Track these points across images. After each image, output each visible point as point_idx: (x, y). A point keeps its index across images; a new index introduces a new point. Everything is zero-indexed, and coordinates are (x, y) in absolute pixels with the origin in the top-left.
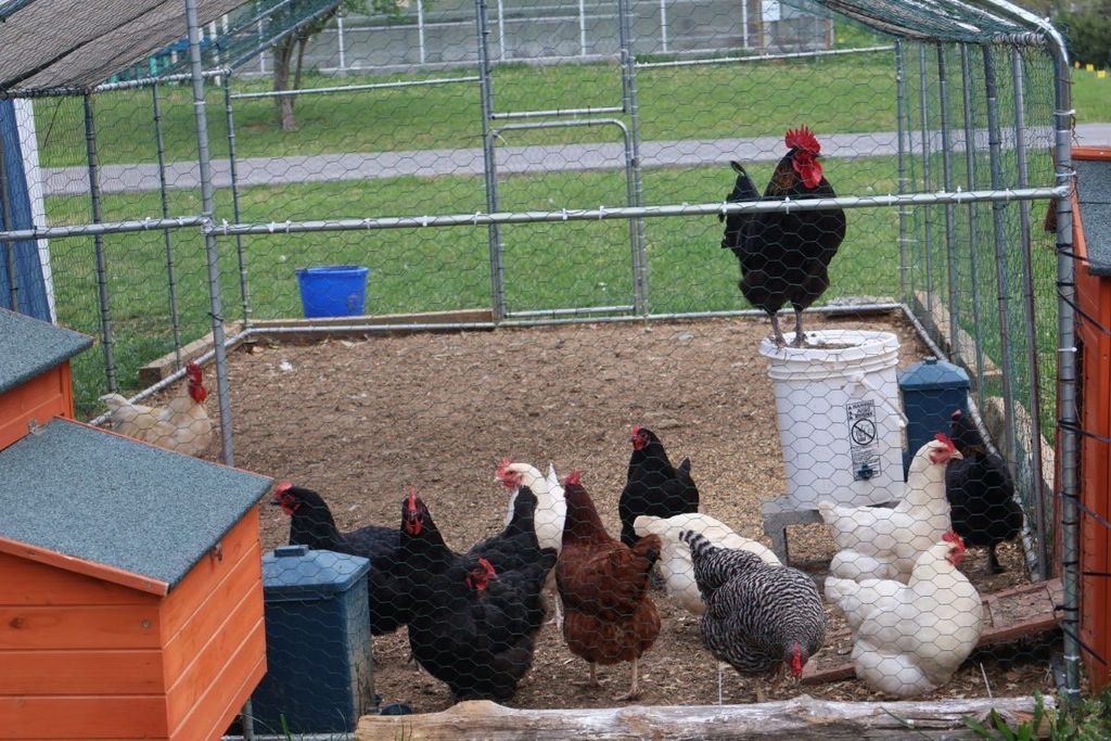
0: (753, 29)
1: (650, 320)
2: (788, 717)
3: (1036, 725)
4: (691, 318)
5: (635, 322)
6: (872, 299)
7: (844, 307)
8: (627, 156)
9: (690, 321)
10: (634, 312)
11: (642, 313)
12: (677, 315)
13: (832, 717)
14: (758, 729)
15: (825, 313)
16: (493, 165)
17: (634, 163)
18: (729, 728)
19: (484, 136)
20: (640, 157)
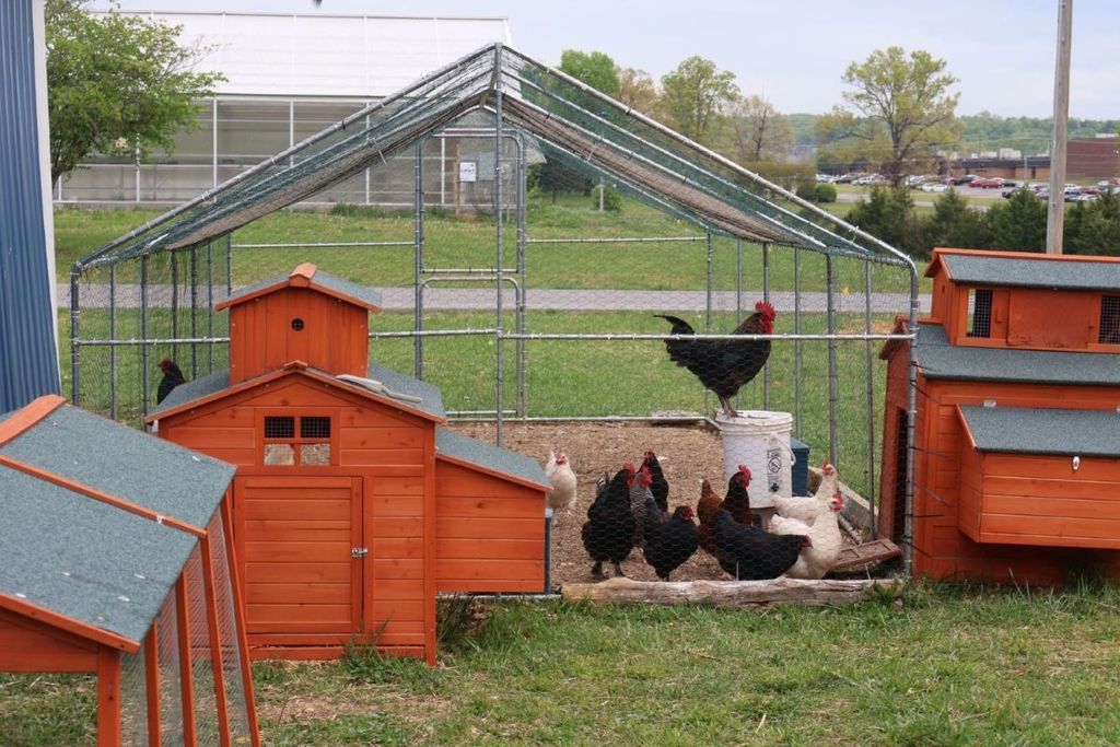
0: (449, 186)
1: (528, 422)
2: (776, 585)
3: (895, 589)
4: (556, 421)
5: (516, 423)
6: (684, 413)
7: (665, 418)
8: (517, 304)
9: (556, 423)
10: (516, 415)
11: (522, 416)
12: (547, 419)
13: (798, 585)
14: (763, 590)
15: (650, 421)
16: (421, 305)
17: (522, 309)
18: (749, 590)
19: (416, 284)
20: (527, 305)
